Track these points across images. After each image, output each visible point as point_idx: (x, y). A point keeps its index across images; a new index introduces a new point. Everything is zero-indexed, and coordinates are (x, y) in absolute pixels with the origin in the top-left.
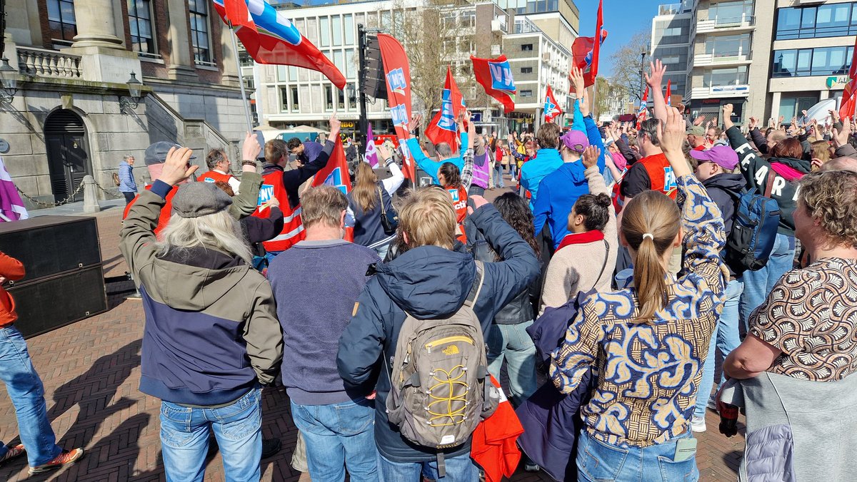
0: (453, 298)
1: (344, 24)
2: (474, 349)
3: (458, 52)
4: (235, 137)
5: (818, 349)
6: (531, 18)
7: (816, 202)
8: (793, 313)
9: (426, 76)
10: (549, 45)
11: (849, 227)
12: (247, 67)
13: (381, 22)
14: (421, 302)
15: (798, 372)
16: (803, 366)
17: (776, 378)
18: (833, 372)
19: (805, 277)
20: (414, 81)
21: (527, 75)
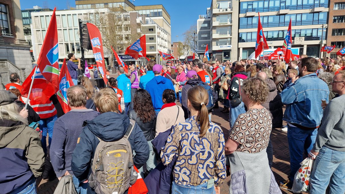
0: (121, 132)
1: (73, 18)
2: (127, 154)
3: (123, 31)
4: (23, 67)
5: (251, 141)
6: (152, 18)
7: (247, 89)
8: (242, 129)
9: (111, 40)
10: (160, 29)
11: (258, 97)
12: (29, 36)
13: (90, 18)
14: (107, 134)
15: (246, 150)
16: (247, 148)
17: (238, 153)
18: (257, 150)
19: (245, 116)
20: (105, 42)
21: (152, 40)
